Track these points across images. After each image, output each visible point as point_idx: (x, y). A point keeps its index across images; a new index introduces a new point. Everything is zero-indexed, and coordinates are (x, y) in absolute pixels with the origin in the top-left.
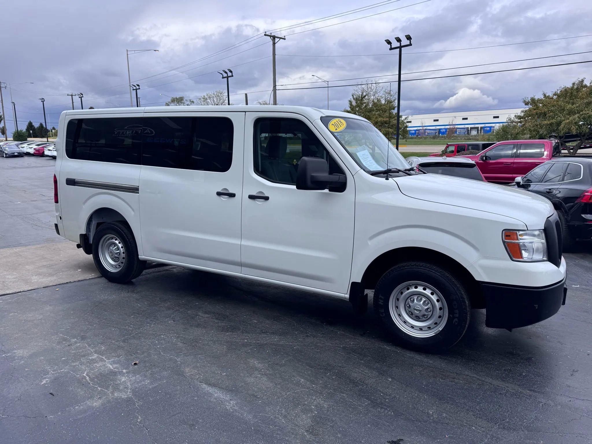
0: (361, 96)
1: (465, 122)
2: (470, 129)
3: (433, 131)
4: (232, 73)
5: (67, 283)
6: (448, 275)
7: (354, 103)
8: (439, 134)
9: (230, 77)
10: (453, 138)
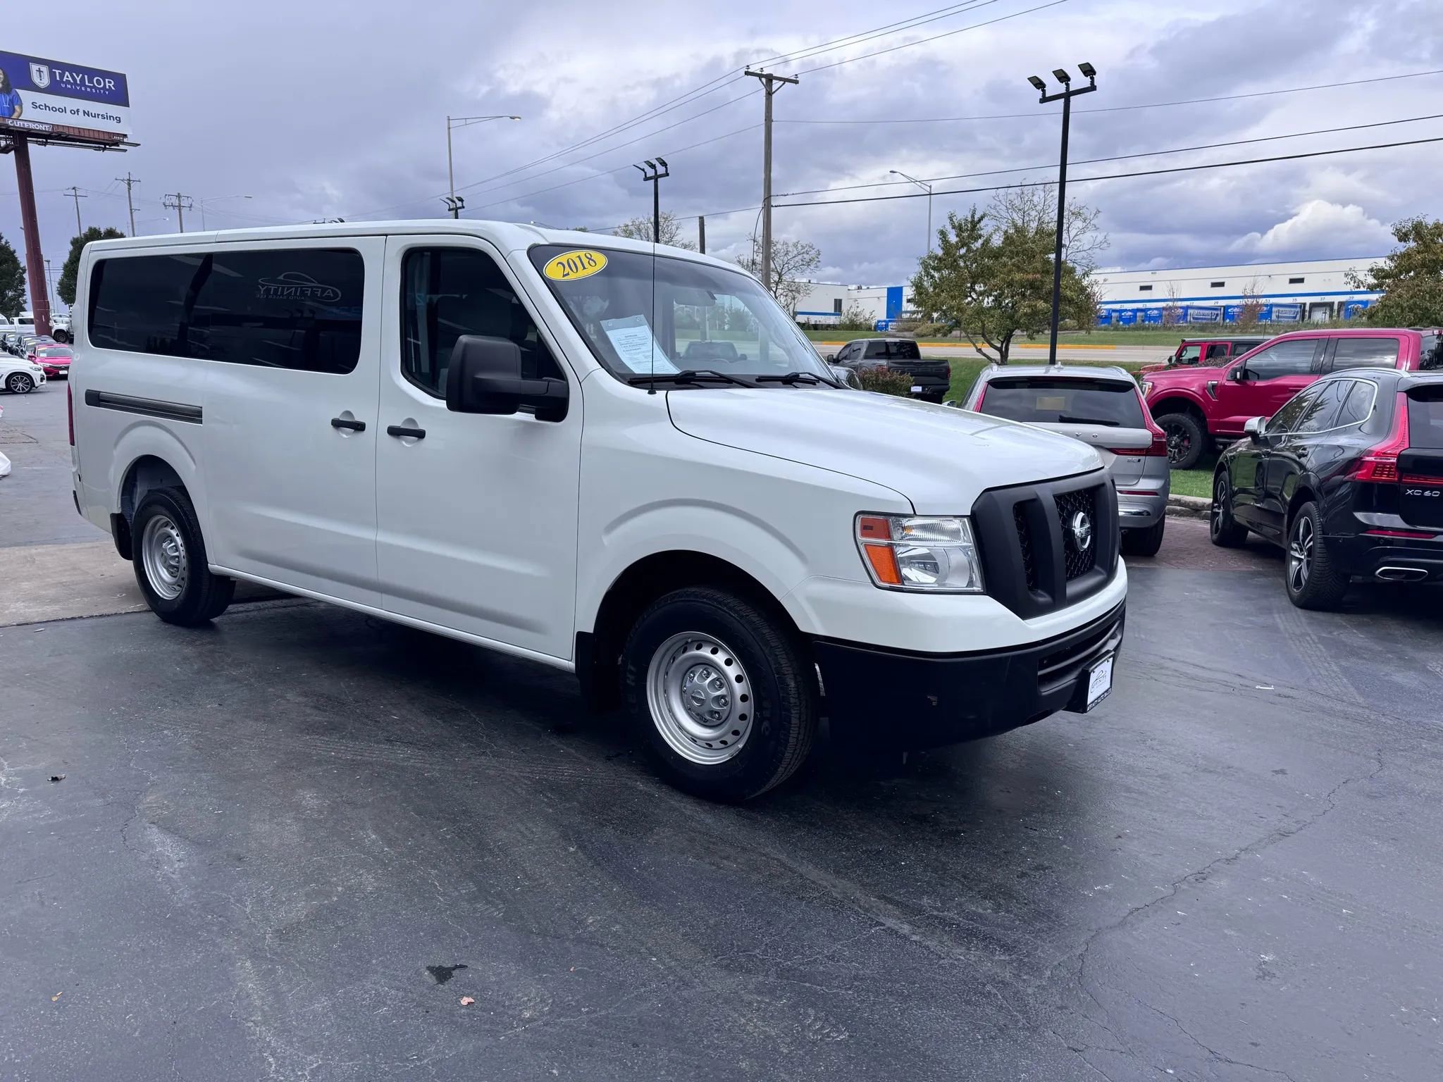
0: (970, 219)
1: (1297, 288)
2: (1310, 308)
3: (1207, 312)
4: (666, 168)
5: (73, 619)
6: (755, 619)
7: (953, 238)
8: (1224, 319)
9: (662, 176)
10: (1253, 330)
